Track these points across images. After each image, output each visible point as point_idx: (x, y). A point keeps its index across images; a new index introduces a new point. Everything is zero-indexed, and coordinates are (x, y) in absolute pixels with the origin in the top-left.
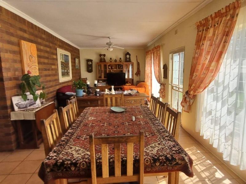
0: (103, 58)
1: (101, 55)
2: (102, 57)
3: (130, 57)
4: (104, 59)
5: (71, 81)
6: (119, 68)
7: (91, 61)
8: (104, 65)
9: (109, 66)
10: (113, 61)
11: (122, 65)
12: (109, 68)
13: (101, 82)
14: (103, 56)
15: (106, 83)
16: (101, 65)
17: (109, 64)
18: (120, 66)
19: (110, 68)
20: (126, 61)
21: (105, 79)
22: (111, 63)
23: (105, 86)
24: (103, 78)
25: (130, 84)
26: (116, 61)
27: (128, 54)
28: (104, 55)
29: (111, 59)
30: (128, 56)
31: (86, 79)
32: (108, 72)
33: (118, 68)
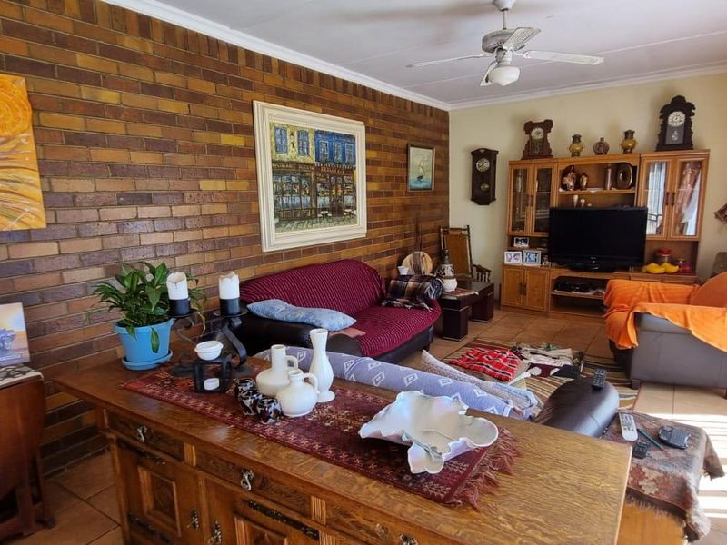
0: (540, 137)
1: (529, 127)
2: (538, 133)
3: (688, 123)
4: (544, 142)
5: (363, 242)
6: (615, 184)
7: (490, 155)
8: (540, 171)
9: (565, 173)
10: (587, 150)
11: (635, 169)
12: (564, 187)
13: (521, 250)
14: (540, 130)
15: (543, 254)
16: (525, 171)
17: (563, 167)
18: (625, 174)
19: (571, 184)
20: (662, 145)
21: (539, 234)
22: (575, 161)
23: (537, 264)
24: (530, 229)
25: (675, 269)
26: (601, 148)
27: (680, 104)
28: (547, 125)
29: (576, 139)
30: (676, 119)
31: (466, 233)
32: (554, 202)
33: (609, 185)
